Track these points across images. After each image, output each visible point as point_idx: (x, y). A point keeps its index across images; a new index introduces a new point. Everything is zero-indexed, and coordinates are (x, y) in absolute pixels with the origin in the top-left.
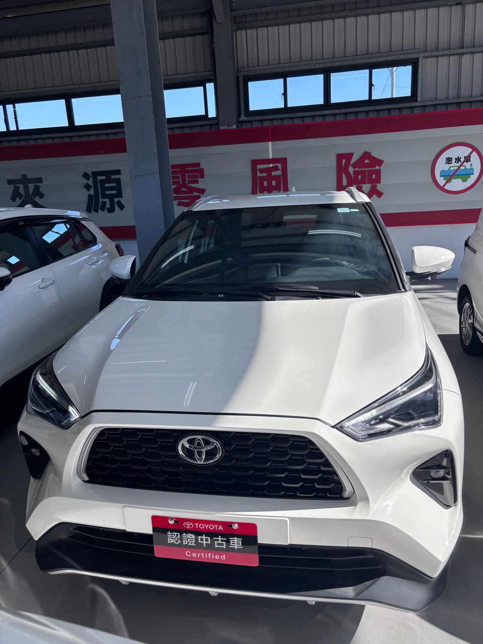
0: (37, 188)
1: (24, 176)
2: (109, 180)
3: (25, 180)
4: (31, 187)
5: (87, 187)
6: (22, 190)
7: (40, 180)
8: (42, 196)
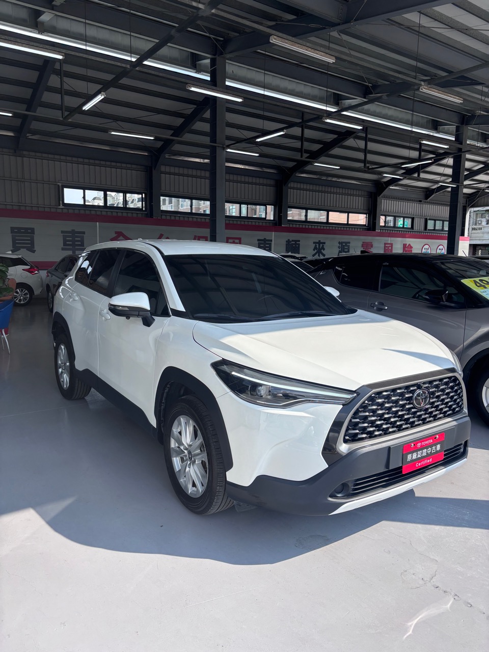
0: (323, 246)
1: (319, 241)
2: (346, 245)
3: (319, 243)
4: (321, 245)
5: (339, 247)
6: (318, 247)
7: (324, 243)
8: (324, 249)
